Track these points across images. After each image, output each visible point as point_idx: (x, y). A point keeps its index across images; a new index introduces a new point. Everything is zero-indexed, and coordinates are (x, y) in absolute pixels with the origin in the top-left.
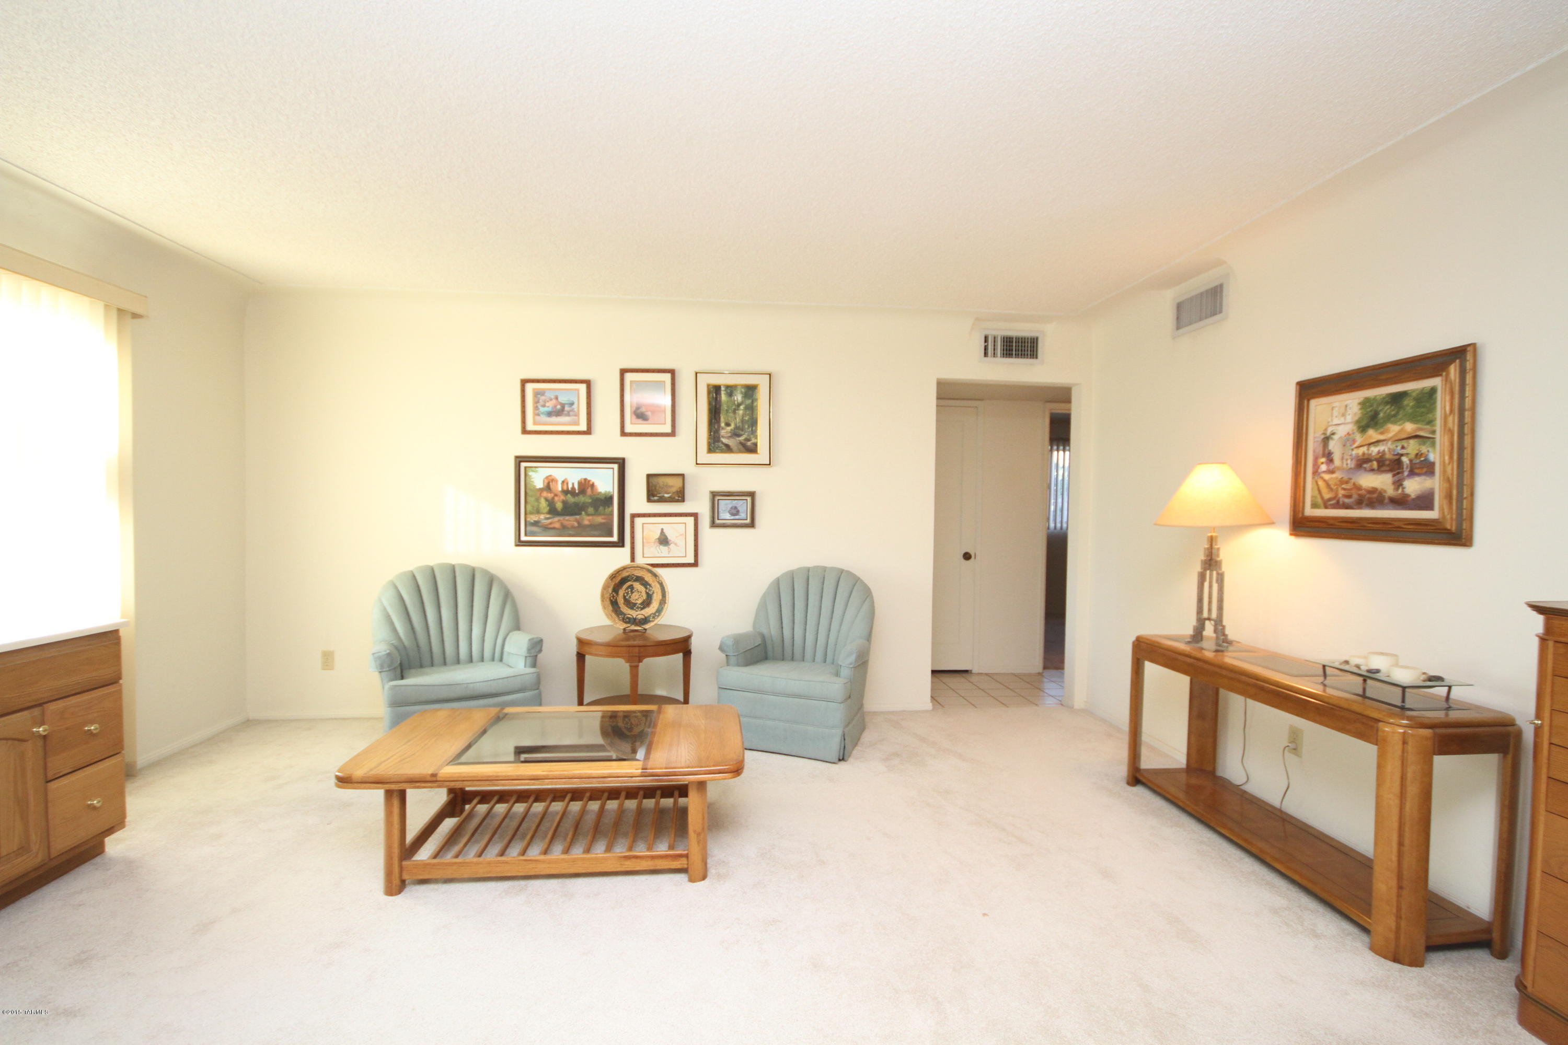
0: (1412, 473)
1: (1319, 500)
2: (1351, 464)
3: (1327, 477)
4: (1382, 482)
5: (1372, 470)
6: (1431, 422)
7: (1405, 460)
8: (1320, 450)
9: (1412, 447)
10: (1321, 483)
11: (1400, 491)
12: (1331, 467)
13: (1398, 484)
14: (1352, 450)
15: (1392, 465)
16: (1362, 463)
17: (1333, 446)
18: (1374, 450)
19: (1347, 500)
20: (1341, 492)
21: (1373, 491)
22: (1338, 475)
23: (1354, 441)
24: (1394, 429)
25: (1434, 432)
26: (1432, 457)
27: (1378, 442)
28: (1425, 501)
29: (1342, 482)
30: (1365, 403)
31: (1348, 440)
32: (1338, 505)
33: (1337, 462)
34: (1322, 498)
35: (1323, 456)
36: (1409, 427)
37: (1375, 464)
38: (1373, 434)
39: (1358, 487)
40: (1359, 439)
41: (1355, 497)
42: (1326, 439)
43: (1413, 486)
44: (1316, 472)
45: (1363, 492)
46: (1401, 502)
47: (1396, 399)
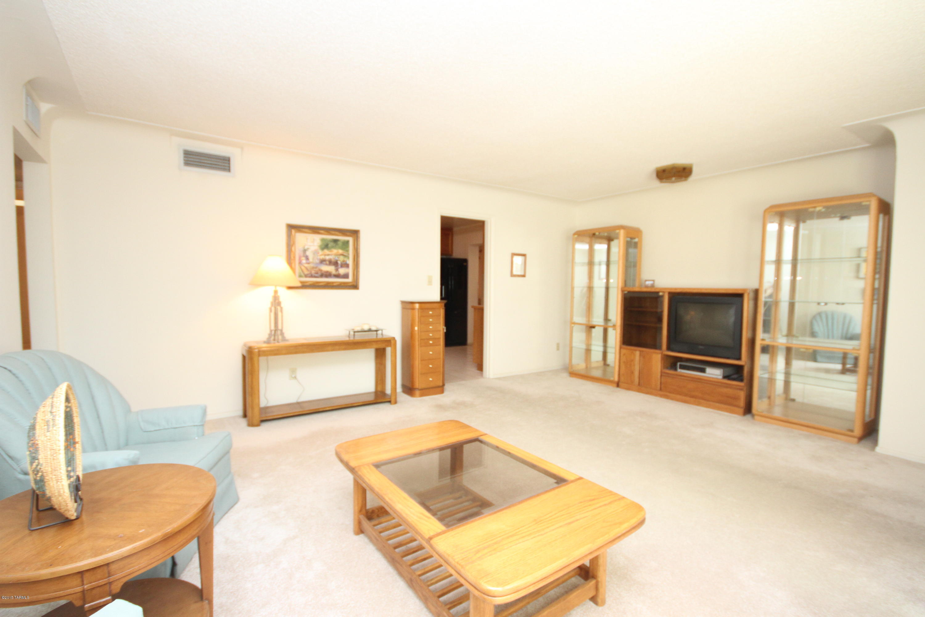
0: (342, 267)
1: (302, 274)
2: (318, 261)
3: (306, 265)
4: (331, 269)
5: (326, 264)
6: (348, 251)
7: (339, 262)
8: (302, 254)
9: (342, 258)
10: (303, 268)
11: (337, 272)
12: (308, 262)
13: (337, 270)
14: (318, 256)
15: (336, 264)
16: (322, 261)
17: (309, 253)
18: (327, 258)
19: (316, 275)
20: (313, 272)
21: (327, 272)
22: (312, 265)
23: (318, 253)
24: (335, 251)
25: (349, 254)
26: (348, 262)
27: (328, 255)
28: (346, 276)
29: (313, 268)
30: (323, 240)
31: (315, 253)
32: (312, 276)
33: (311, 260)
34: (304, 273)
35: (304, 256)
36: (340, 251)
37: (328, 263)
38: (326, 251)
39: (321, 270)
40: (321, 252)
41: (320, 273)
42: (305, 251)
43: (342, 271)
44: (300, 263)
45: (323, 272)
46: (338, 276)
47: (336, 241)
